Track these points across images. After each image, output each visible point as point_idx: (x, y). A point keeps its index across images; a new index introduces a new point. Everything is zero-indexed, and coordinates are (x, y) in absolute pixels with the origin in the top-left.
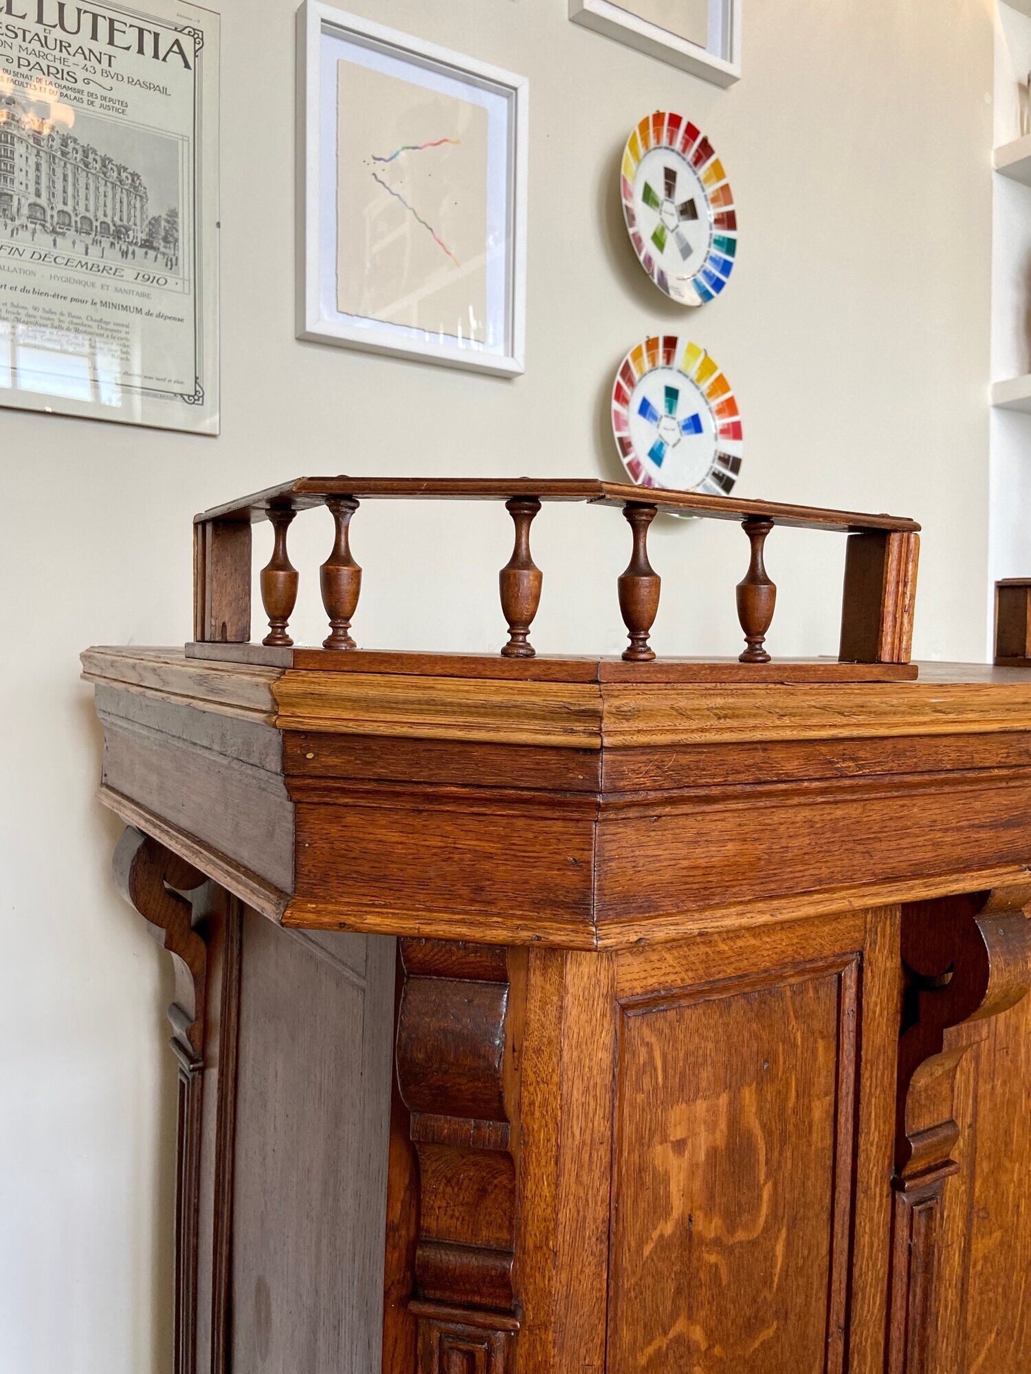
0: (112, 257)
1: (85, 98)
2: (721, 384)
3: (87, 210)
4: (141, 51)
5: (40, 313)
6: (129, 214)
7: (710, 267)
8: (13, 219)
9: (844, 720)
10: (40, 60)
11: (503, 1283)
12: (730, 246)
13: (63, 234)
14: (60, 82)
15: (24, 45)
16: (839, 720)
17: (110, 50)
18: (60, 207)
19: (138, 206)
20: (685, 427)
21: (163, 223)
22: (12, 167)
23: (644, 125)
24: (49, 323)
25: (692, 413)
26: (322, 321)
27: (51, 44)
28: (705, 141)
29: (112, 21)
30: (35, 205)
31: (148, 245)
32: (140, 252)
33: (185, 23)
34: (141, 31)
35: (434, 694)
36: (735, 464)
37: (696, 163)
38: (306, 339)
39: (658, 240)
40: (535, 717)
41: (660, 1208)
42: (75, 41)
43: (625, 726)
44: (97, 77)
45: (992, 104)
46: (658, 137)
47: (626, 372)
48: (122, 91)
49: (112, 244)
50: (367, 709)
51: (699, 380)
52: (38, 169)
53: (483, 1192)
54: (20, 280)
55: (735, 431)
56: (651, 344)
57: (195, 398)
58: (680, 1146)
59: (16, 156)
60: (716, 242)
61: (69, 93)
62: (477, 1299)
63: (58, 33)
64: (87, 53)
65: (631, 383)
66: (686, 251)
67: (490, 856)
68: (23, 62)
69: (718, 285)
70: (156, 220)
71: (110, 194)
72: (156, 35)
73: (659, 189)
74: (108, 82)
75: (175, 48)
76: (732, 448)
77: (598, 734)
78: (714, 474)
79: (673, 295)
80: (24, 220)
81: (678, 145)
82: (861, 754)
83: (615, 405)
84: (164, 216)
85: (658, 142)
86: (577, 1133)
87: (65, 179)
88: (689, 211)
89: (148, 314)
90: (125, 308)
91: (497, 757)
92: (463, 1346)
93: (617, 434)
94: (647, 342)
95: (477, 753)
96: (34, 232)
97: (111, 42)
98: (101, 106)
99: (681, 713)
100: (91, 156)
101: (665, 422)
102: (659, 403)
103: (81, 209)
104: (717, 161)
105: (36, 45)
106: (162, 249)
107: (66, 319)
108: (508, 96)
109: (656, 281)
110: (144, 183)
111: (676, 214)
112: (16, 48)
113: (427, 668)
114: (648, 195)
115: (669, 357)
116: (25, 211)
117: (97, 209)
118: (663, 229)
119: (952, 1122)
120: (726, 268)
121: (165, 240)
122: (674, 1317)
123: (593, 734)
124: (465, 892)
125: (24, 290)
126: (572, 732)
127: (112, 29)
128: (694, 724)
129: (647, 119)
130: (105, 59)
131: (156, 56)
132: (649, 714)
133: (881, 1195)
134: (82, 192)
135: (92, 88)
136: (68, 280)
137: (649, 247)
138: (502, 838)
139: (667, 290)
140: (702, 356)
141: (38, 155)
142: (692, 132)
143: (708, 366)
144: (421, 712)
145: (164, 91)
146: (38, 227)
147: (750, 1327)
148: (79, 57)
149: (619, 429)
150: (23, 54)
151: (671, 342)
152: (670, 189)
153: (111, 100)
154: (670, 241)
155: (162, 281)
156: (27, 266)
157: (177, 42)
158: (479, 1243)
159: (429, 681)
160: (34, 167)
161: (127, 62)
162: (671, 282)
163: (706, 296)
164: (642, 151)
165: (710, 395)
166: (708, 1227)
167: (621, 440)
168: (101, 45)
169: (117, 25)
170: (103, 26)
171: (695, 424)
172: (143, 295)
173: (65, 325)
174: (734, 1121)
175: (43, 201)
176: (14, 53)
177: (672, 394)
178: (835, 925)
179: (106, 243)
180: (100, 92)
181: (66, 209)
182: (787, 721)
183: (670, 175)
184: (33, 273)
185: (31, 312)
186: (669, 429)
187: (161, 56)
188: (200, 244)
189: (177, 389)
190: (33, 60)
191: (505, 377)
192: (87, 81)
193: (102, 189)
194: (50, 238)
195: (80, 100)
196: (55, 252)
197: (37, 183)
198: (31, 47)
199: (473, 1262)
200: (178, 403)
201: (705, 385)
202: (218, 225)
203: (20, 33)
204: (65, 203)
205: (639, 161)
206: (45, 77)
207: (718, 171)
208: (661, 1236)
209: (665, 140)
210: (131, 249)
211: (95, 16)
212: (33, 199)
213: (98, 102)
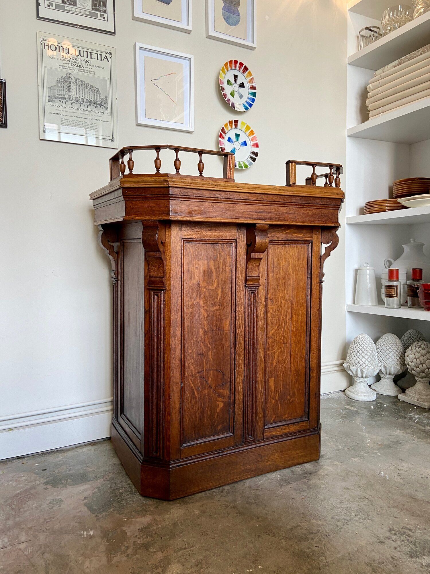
0: (93, 108)
1: (86, 71)
2: (252, 132)
3: (87, 98)
4: (98, 59)
5: (78, 122)
6: (96, 98)
7: (248, 101)
8: (71, 101)
9: (217, 187)
10: (76, 64)
11: (162, 282)
12: (254, 94)
13: (82, 103)
14: (80, 68)
15: (72, 61)
16: (215, 187)
17: (91, 60)
18: (82, 97)
19: (98, 96)
20: (242, 145)
21: (104, 100)
22: (71, 89)
23: (226, 65)
24: (80, 124)
25: (244, 141)
26: (142, 120)
27: (78, 60)
28: (245, 66)
29: (91, 53)
30: (76, 97)
31: (101, 105)
32: (99, 106)
33: (107, 51)
34: (98, 54)
35: (144, 180)
36: (256, 154)
37: (243, 73)
38: (138, 125)
39: (232, 94)
40: (159, 182)
41: (193, 278)
42: (83, 58)
43: (173, 183)
44: (88, 66)
45: (347, 43)
46: (231, 67)
47: (223, 130)
48: (94, 69)
49: (93, 105)
50: (134, 183)
51: (246, 131)
52: (76, 89)
53: (159, 267)
54: (74, 115)
55: (257, 145)
56: (230, 122)
57: (112, 140)
58: (197, 268)
59: (72, 86)
60: (250, 93)
61: (82, 71)
62: (158, 285)
63: (79, 57)
64: (86, 61)
65: (225, 133)
66: (241, 97)
67: (154, 207)
68: (72, 65)
69: (251, 105)
70: (103, 99)
71: (92, 94)
72: (101, 55)
73: (232, 80)
74: (90, 67)
75: (106, 58)
76: (256, 150)
77: (168, 184)
78: (250, 157)
79: (236, 109)
80: (74, 101)
81: (237, 68)
82: (222, 194)
83: (220, 139)
84: (104, 98)
85: (231, 68)
86: (175, 259)
87: (82, 91)
88: (242, 85)
89: (101, 121)
90: (96, 120)
91: (154, 190)
92: (157, 294)
93: (220, 147)
94: (229, 122)
95: (152, 189)
96: (76, 103)
97: (91, 58)
98: (90, 73)
99: (183, 182)
100: (88, 85)
101: (236, 143)
102: (234, 138)
103: (86, 98)
104: (250, 71)
105: (75, 60)
106: (104, 106)
107: (84, 123)
108: (189, 60)
109: (230, 105)
110: (100, 91)
111: (238, 87)
112: (70, 61)
113: (143, 176)
114: (229, 82)
115: (236, 126)
116: (74, 99)
117: (89, 97)
118: (234, 91)
119: (259, 276)
120: (253, 100)
121: (105, 103)
122: (196, 298)
123: (167, 184)
124: (151, 213)
125: (74, 117)
126: (164, 184)
127: (91, 55)
128: (186, 184)
129: (227, 63)
130: (90, 62)
131: (101, 60)
132: (177, 182)
133: (242, 288)
134: (86, 93)
135: (87, 69)
136: (84, 114)
137: (229, 96)
138: (156, 203)
139: (234, 107)
140: (246, 125)
141: (76, 86)
142: (241, 64)
143: (248, 127)
144: (142, 183)
145: (103, 68)
146: (77, 102)
147: (213, 305)
148: (84, 62)
149: (221, 145)
150: (72, 63)
151: (236, 122)
152: (236, 80)
153: (92, 71)
154: (236, 95)
155: (104, 113)
156: (75, 111)
157: (106, 56)
158: (159, 276)
159: (144, 178)
160: (75, 88)
161: (95, 62)
162: (236, 105)
163: (247, 109)
164: (226, 71)
165: (249, 135)
166: (203, 284)
167: (221, 148)
168: (89, 59)
169: (92, 54)
170: (89, 54)
171: (245, 144)
172: (100, 116)
173: (83, 124)
174: (208, 266)
175: (78, 96)
176: (70, 63)
177: (237, 136)
178: (230, 233)
179: (92, 105)
180: (89, 70)
181: (83, 98)
182: (204, 186)
183: (236, 77)
184: (76, 113)
185: (76, 122)
186: (237, 145)
187: (102, 60)
188: (113, 104)
189: (108, 138)
190: (74, 64)
191: (190, 132)
192: (86, 67)
193: (90, 92)
194: (80, 105)
195: (85, 72)
196: (81, 108)
197: (76, 92)
198: (74, 61)
199: (157, 279)
200: (109, 141)
201: (248, 133)
202: (117, 99)
203: (71, 58)
204: (82, 96)
205: (226, 74)
206: (77, 68)
207: (250, 74)
208: (193, 283)
209: (233, 67)
210: (97, 106)
211: (87, 52)
212: (75, 96)
213: (89, 72)
